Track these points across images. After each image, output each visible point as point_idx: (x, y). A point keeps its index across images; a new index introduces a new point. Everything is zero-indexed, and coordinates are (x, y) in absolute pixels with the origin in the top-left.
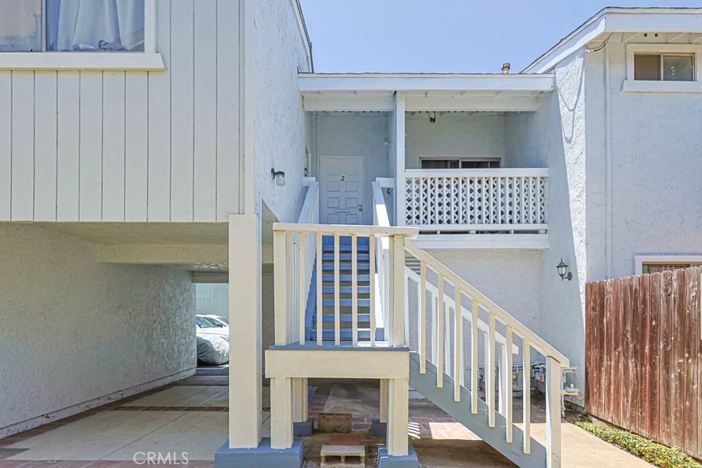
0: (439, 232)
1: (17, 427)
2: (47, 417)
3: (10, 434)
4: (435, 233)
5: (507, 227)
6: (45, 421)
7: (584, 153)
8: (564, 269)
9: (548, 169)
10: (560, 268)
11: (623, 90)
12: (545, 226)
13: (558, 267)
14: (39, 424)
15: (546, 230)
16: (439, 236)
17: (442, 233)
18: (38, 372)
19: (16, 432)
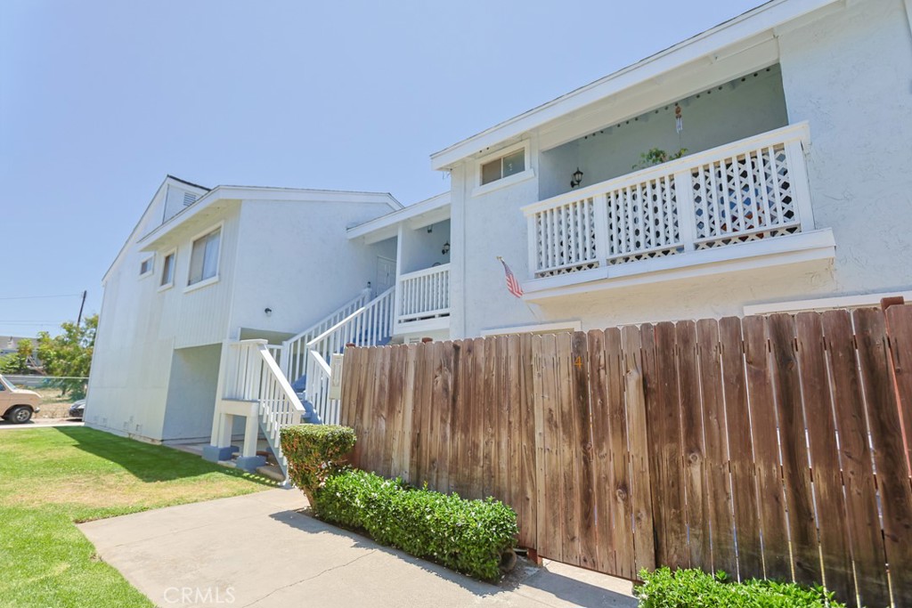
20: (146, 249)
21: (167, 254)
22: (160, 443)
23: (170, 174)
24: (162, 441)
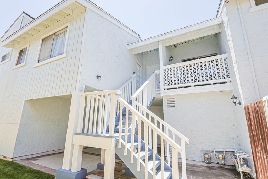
0: (177, 88)
1: (45, 153)
2: (55, 151)
3: (43, 155)
4: (176, 88)
5: (209, 82)
6: (54, 152)
7: (233, 45)
8: (235, 99)
9: (227, 54)
10: (232, 99)
11: (250, 12)
12: (230, 79)
13: (232, 98)
14: (52, 153)
15: (231, 81)
16: (178, 89)
17: (179, 88)
18: (54, 137)
19: (44, 155)
20: (6, 46)
21: (21, 49)
22: (11, 160)
23: (24, 12)
24: (13, 158)
